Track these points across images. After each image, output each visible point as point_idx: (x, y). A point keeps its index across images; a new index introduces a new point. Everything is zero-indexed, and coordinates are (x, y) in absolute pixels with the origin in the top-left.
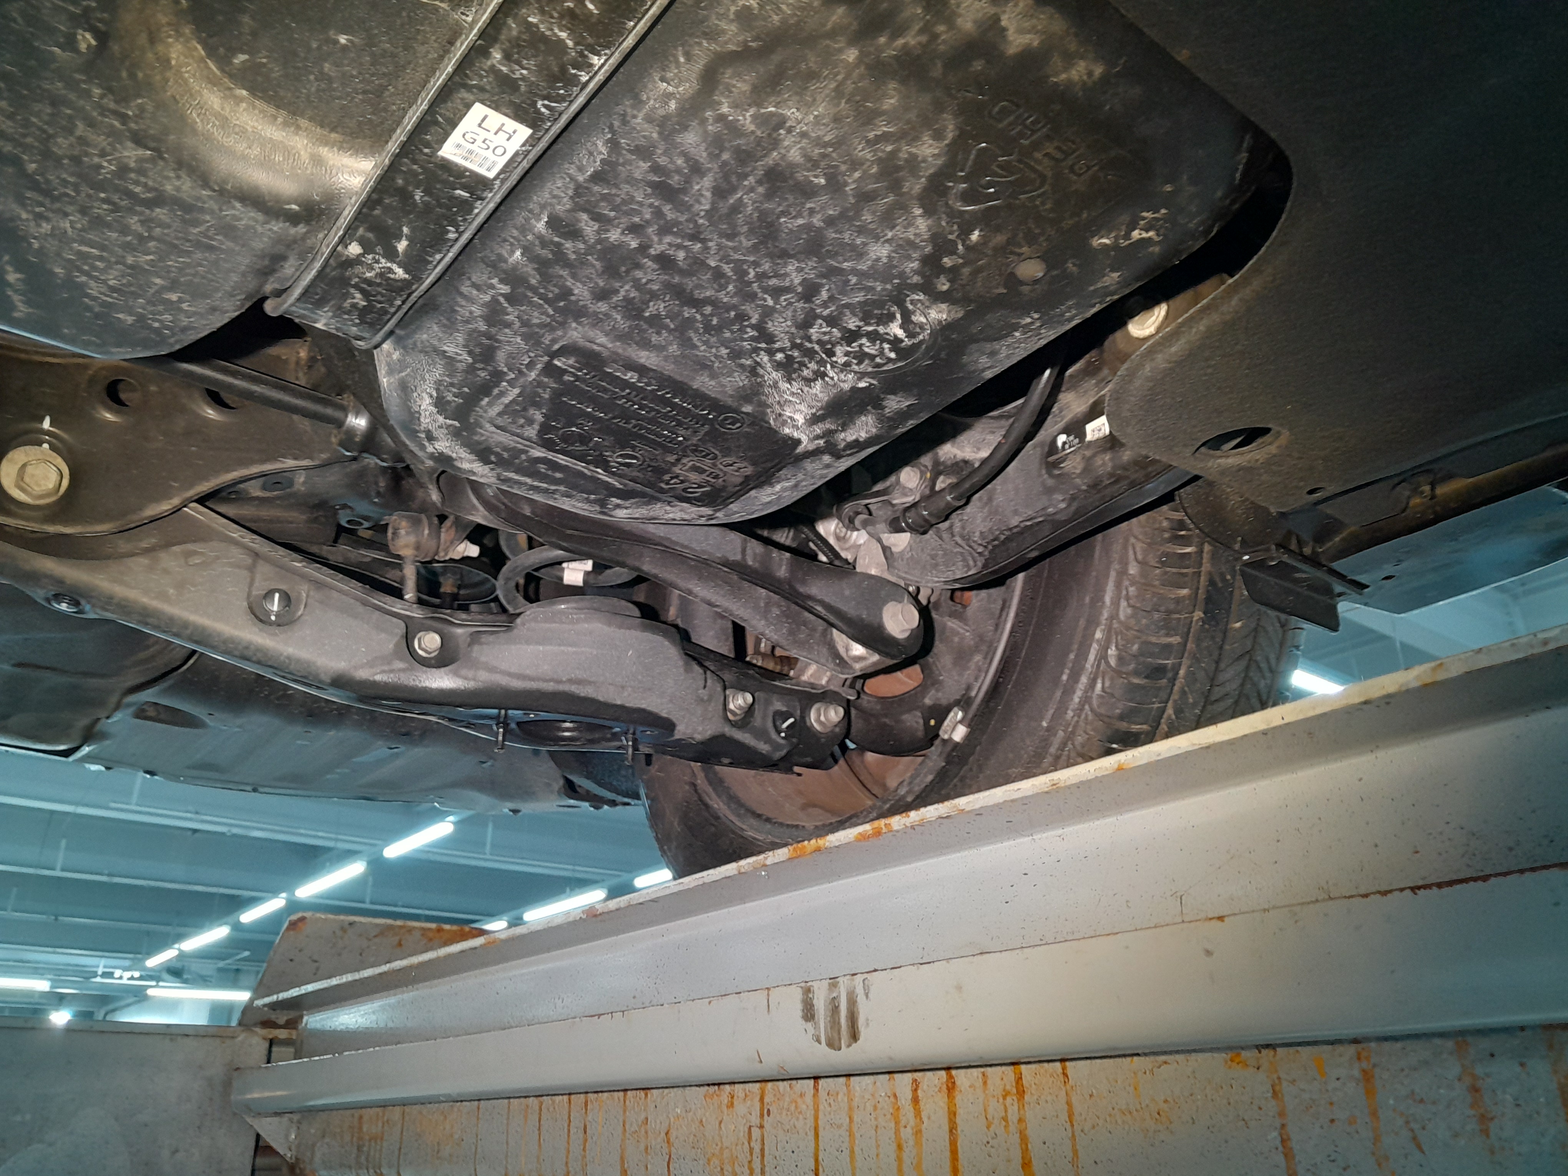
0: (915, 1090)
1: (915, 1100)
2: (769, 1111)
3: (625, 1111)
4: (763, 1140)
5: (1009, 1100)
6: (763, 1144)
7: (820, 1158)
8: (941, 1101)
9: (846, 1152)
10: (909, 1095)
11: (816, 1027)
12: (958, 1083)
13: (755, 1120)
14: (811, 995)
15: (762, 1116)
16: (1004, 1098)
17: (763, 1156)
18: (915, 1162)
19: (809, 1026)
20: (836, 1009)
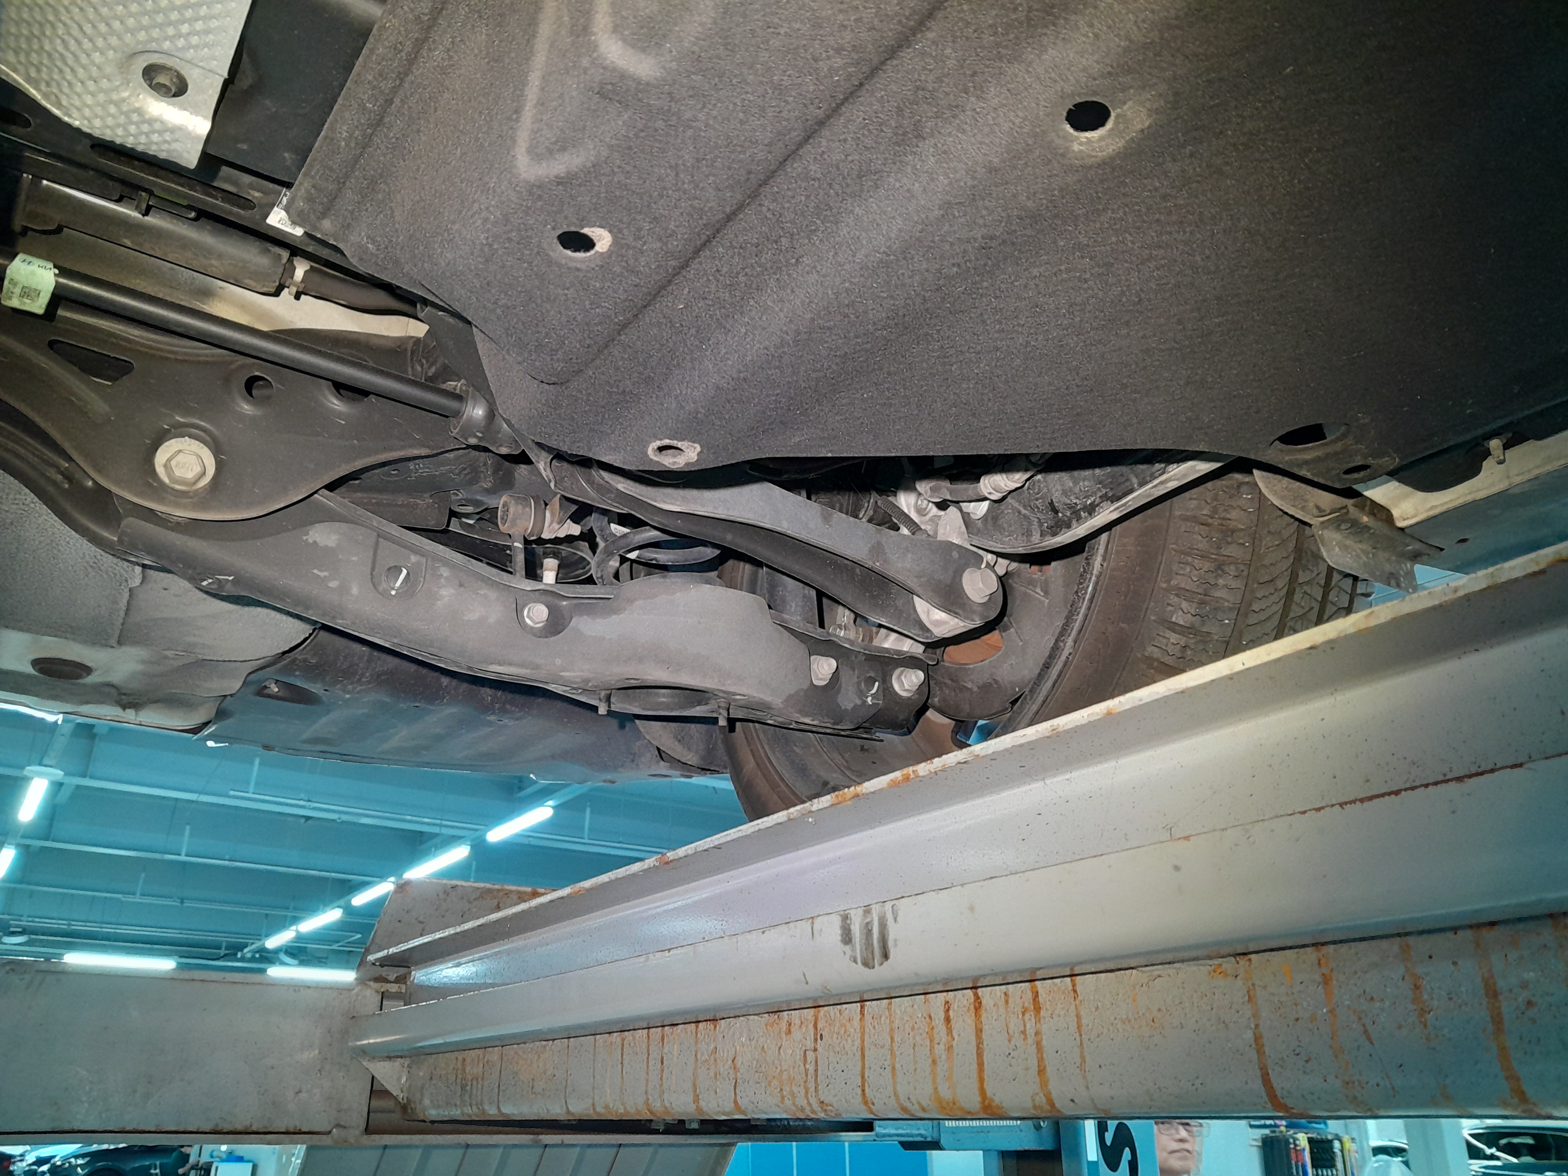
0: (948, 1010)
1: (948, 1020)
2: (821, 1035)
3: (696, 1043)
4: (816, 1062)
5: (1027, 1016)
6: (817, 1065)
7: (866, 1075)
8: (970, 1020)
9: (889, 1069)
10: (942, 1015)
11: (853, 949)
12: (984, 1002)
13: (810, 1044)
14: (848, 922)
15: (816, 1040)
16: (1023, 1014)
17: (816, 1076)
18: (947, 1075)
19: (847, 948)
20: (869, 932)
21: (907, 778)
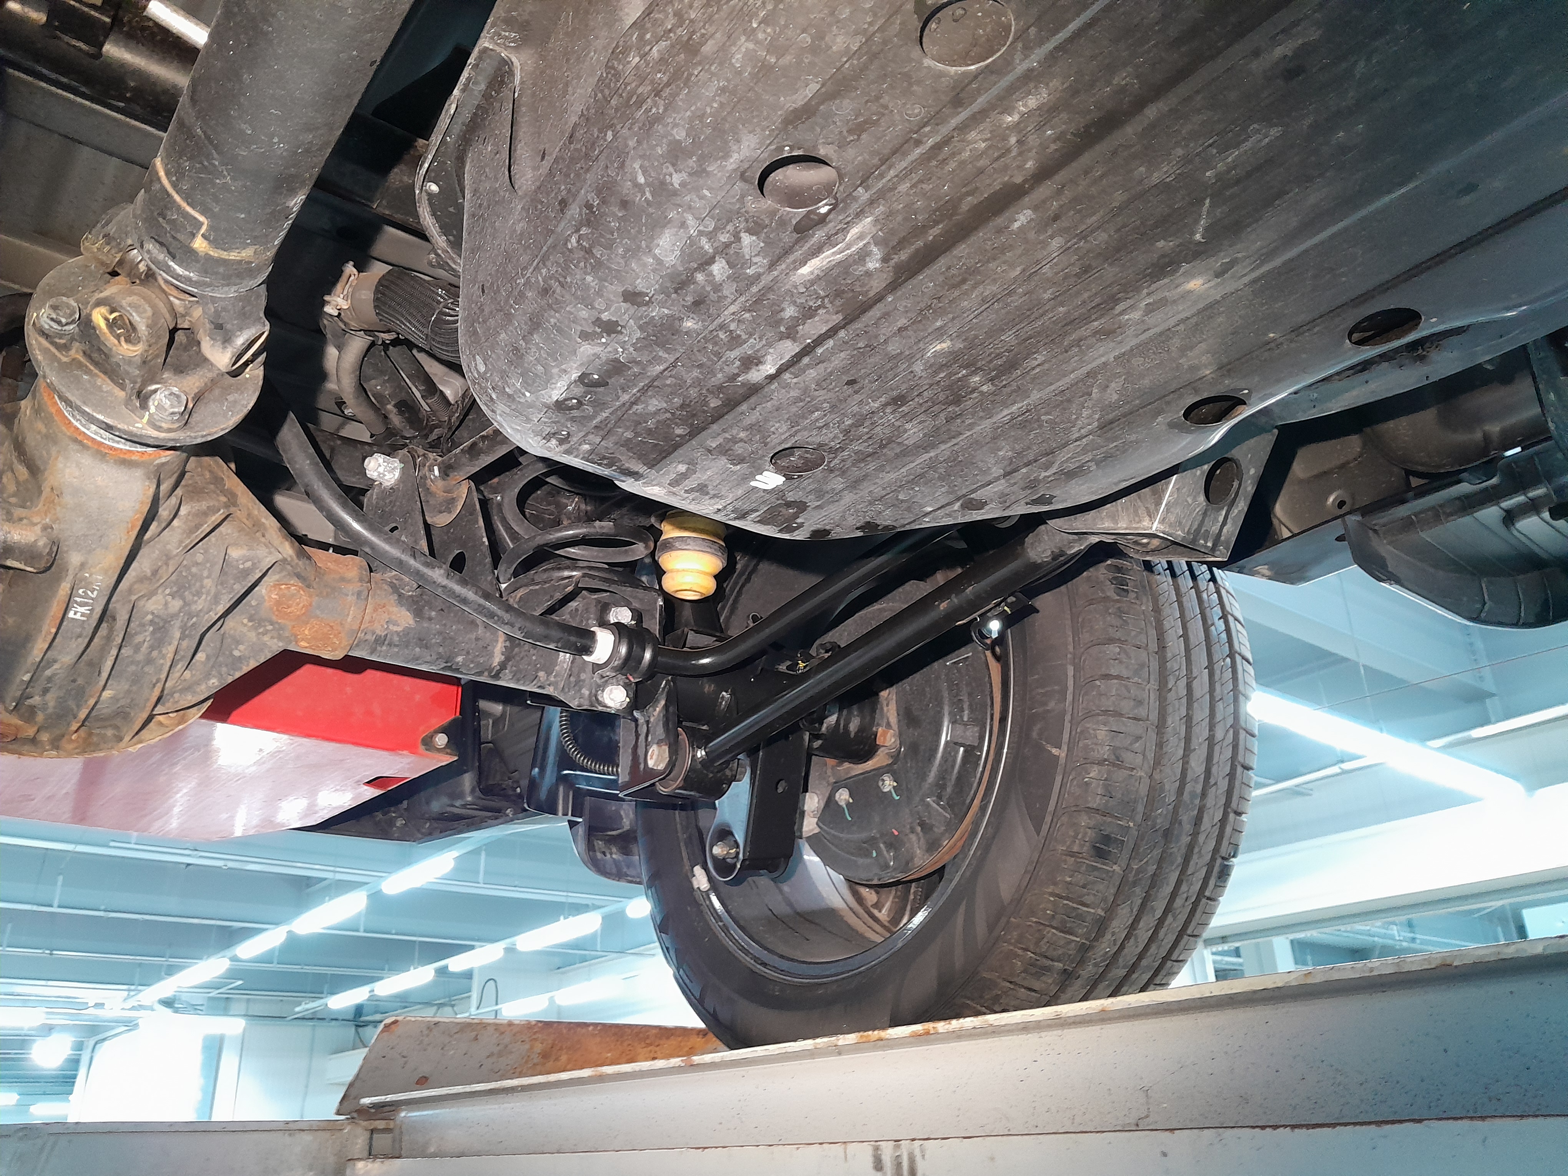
11: (884, 1175)
14: (879, 1152)
19: (879, 1174)
20: (899, 1165)
21: (927, 1033)
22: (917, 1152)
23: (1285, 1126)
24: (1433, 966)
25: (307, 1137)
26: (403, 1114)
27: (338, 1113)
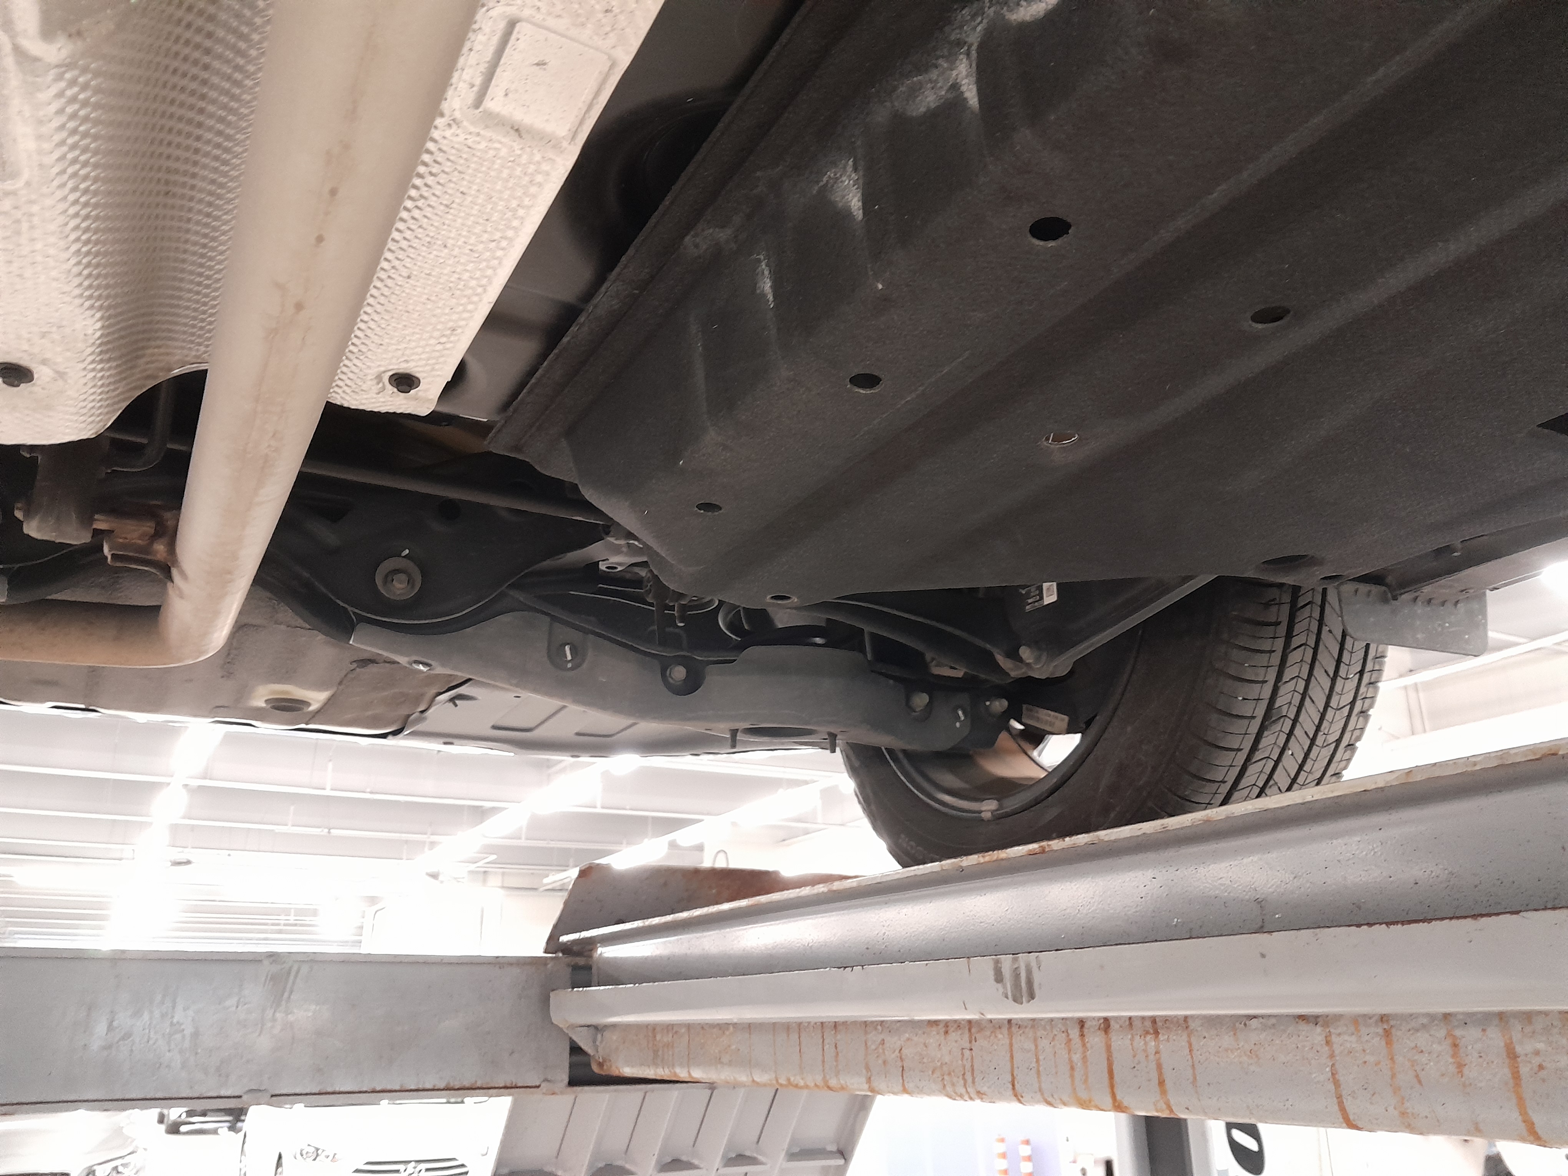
0: (1082, 1028)
1: (1082, 1035)
2: (975, 1038)
3: (865, 1034)
4: (972, 1058)
5: (1148, 1038)
6: (972, 1062)
7: (1015, 1075)
8: (1101, 1037)
9: (1034, 1071)
10: (1077, 1031)
11: (1005, 987)
12: (1112, 1024)
13: (965, 1044)
14: (999, 965)
15: (970, 1042)
17: (973, 1070)
18: (1084, 1077)
19: (999, 985)
20: (1017, 976)
22: (1034, 964)
23: (1381, 924)
24: (1537, 757)
25: (516, 971)
26: (600, 950)
27: (545, 952)
